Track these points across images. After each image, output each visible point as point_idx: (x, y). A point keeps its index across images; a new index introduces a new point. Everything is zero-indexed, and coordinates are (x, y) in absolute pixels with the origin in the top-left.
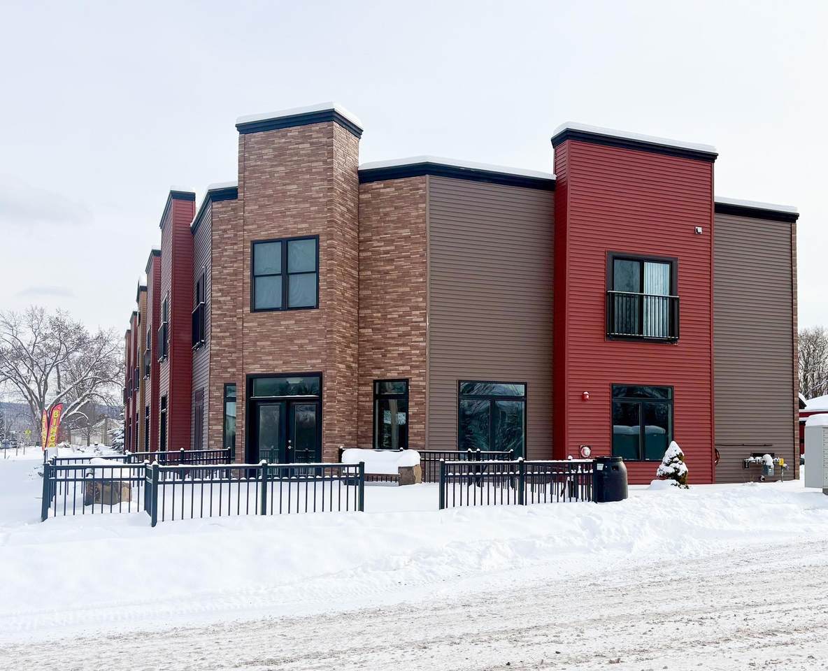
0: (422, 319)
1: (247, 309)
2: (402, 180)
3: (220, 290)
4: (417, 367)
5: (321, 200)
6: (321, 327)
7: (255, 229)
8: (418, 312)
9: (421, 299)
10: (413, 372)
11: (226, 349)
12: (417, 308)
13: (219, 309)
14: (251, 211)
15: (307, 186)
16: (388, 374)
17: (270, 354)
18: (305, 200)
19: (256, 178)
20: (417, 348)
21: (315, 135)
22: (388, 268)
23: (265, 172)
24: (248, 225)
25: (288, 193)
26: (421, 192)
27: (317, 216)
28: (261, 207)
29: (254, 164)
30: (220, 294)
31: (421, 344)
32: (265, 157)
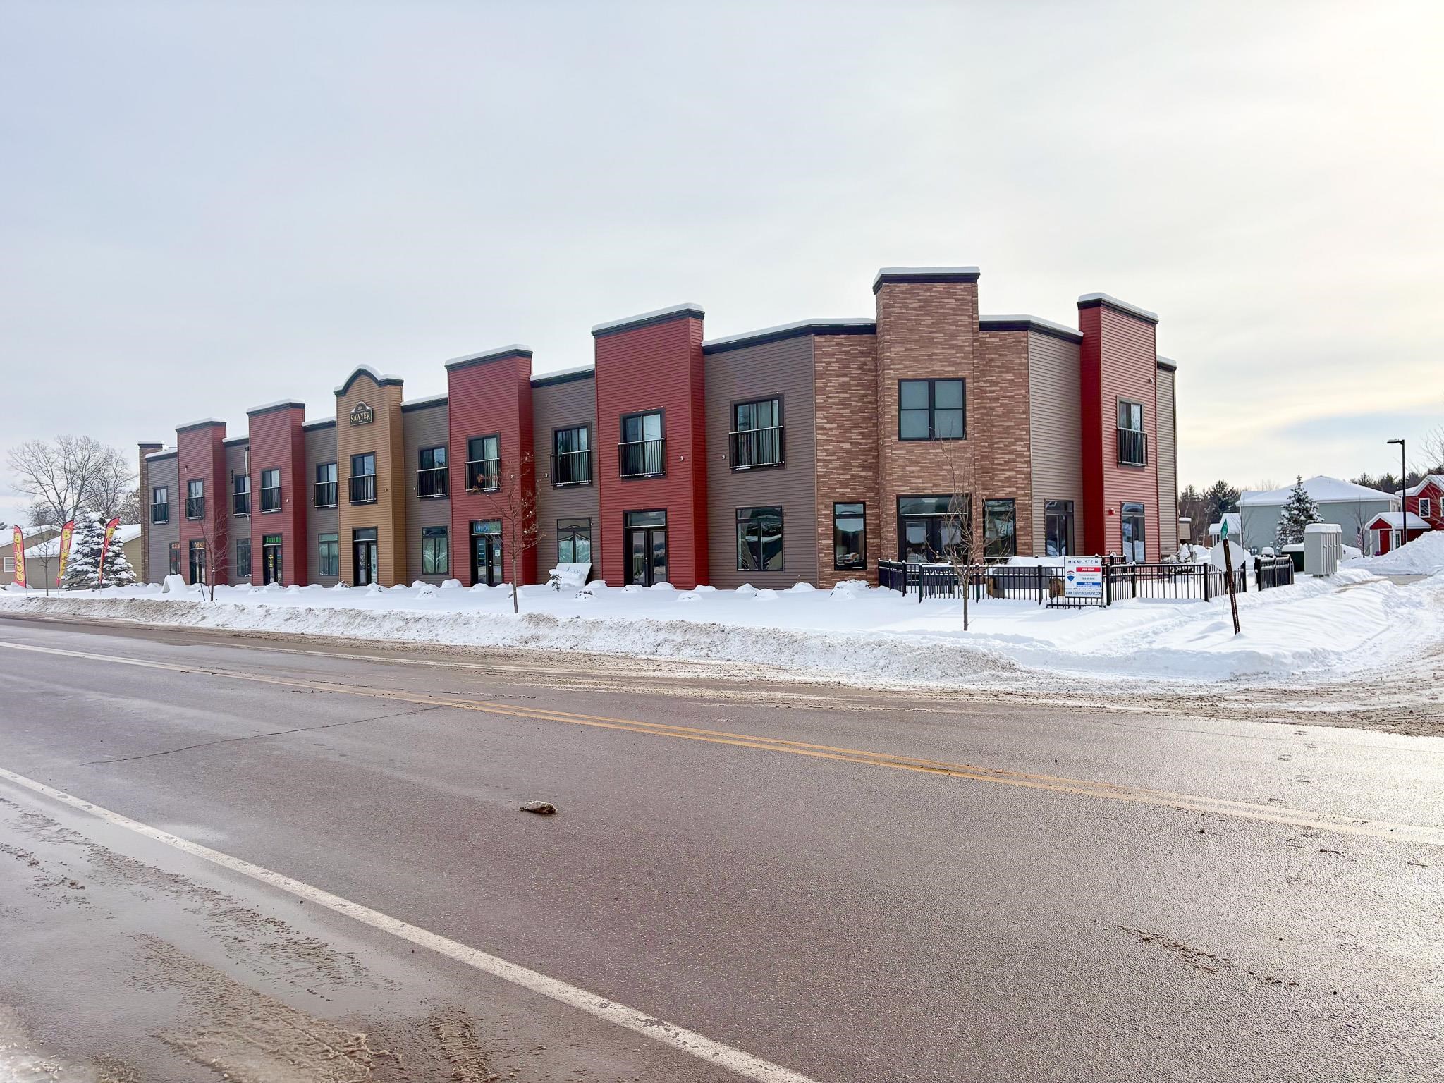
0: (1026, 449)
1: (895, 438)
2: (1006, 333)
3: (825, 418)
4: (1023, 489)
5: (966, 348)
6: (969, 455)
7: (902, 369)
8: (1022, 443)
9: (1025, 433)
10: (1019, 492)
11: (834, 471)
12: (1022, 440)
13: (825, 434)
14: (898, 353)
15: (953, 336)
16: (996, 494)
17: (920, 477)
18: (952, 347)
19: (902, 324)
20: (1022, 473)
21: (959, 292)
22: (994, 405)
23: (912, 320)
24: (893, 365)
25: (935, 340)
26: (1023, 344)
27: (963, 361)
28: (907, 349)
29: (900, 311)
30: (825, 421)
31: (1025, 469)
32: (910, 306)
